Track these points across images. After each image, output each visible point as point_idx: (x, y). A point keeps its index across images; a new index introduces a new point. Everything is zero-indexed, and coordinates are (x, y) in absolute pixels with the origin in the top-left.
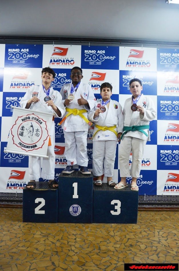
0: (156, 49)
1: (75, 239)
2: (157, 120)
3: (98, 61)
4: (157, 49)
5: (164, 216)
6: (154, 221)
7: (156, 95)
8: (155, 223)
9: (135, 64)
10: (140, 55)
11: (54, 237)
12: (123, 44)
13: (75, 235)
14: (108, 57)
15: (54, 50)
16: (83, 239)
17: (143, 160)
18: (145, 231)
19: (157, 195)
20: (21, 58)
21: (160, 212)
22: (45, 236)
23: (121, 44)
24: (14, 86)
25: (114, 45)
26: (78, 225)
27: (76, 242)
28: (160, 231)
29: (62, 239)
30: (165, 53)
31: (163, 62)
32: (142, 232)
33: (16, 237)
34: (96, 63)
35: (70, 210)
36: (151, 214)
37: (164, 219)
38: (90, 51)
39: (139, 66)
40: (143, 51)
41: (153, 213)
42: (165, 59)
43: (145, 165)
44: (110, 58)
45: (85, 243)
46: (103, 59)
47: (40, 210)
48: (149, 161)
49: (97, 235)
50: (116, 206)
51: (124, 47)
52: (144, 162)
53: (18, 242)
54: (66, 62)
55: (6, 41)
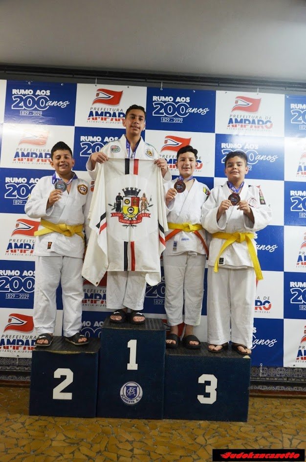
0: (283, 96)
1: (132, 450)
2: (283, 226)
3: (176, 116)
4: (286, 97)
5: (298, 409)
6: (281, 417)
7: (283, 180)
8: (281, 422)
9: (245, 123)
10: (254, 106)
11: (90, 446)
12: (222, 86)
13: (131, 442)
14: (195, 110)
15: (98, 95)
16: (145, 451)
17: (258, 299)
18: (263, 437)
19: (285, 365)
20: (36, 106)
21: (289, 400)
22: (74, 444)
23: (219, 86)
24: (20, 157)
25: (206, 88)
26: (135, 421)
27: (134, 457)
28: (293, 438)
29: (105, 450)
30: (300, 103)
31: (295, 120)
32: (258, 439)
33: (17, 445)
34: (173, 120)
35: (121, 393)
36: (273, 404)
37: (299, 413)
38: (163, 98)
39: (251, 127)
40: (260, 99)
41: (276, 402)
42: (300, 114)
43: (261, 309)
44: (198, 111)
45: (151, 458)
46: (186, 114)
47: (63, 391)
48: (269, 302)
49: (172, 442)
50: (207, 387)
51: (224, 92)
52: (259, 304)
53: (21, 456)
54: (119, 116)
55: (8, 74)
